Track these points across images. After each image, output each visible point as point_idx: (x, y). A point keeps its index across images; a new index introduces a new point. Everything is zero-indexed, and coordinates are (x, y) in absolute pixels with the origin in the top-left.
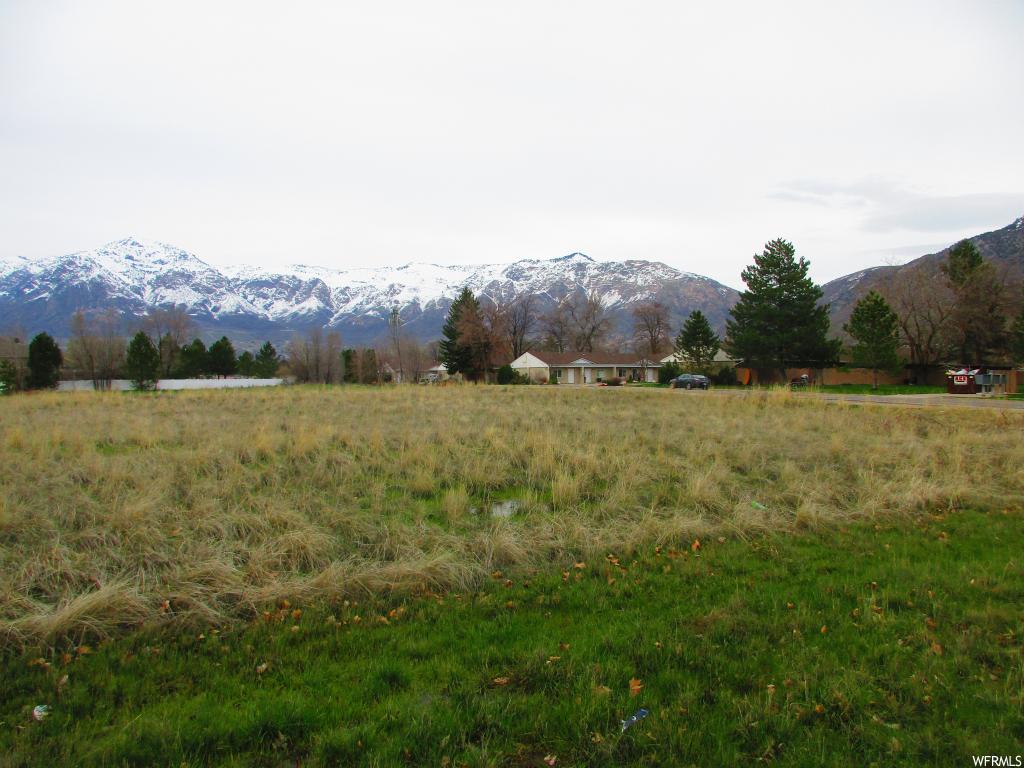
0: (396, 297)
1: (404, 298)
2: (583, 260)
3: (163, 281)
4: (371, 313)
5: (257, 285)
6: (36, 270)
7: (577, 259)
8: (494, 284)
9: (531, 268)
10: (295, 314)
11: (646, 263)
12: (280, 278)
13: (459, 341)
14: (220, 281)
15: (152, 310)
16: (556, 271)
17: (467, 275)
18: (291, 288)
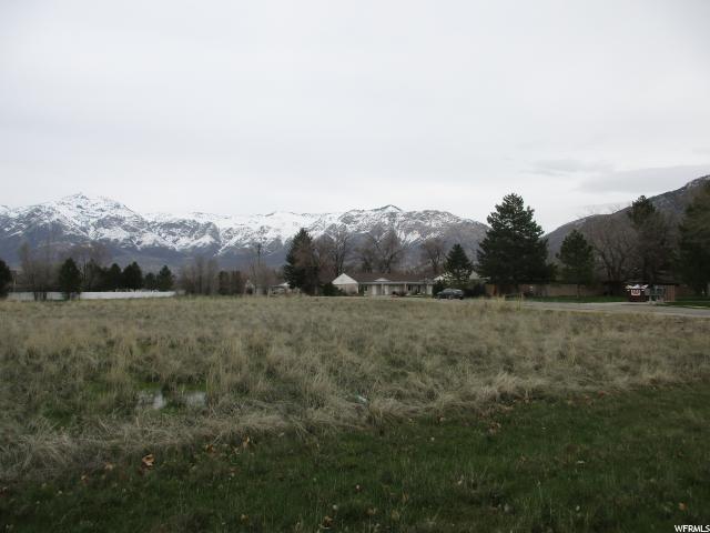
0: (265, 235)
1: (270, 236)
2: (394, 210)
3: (102, 223)
4: (247, 246)
5: (168, 226)
6: (13, 215)
7: (390, 209)
8: (333, 226)
9: (359, 216)
10: (195, 247)
11: (437, 213)
12: (185, 221)
13: (297, 265)
14: (142, 223)
15: (93, 243)
16: (375, 218)
17: (314, 220)
18: (192, 228)
